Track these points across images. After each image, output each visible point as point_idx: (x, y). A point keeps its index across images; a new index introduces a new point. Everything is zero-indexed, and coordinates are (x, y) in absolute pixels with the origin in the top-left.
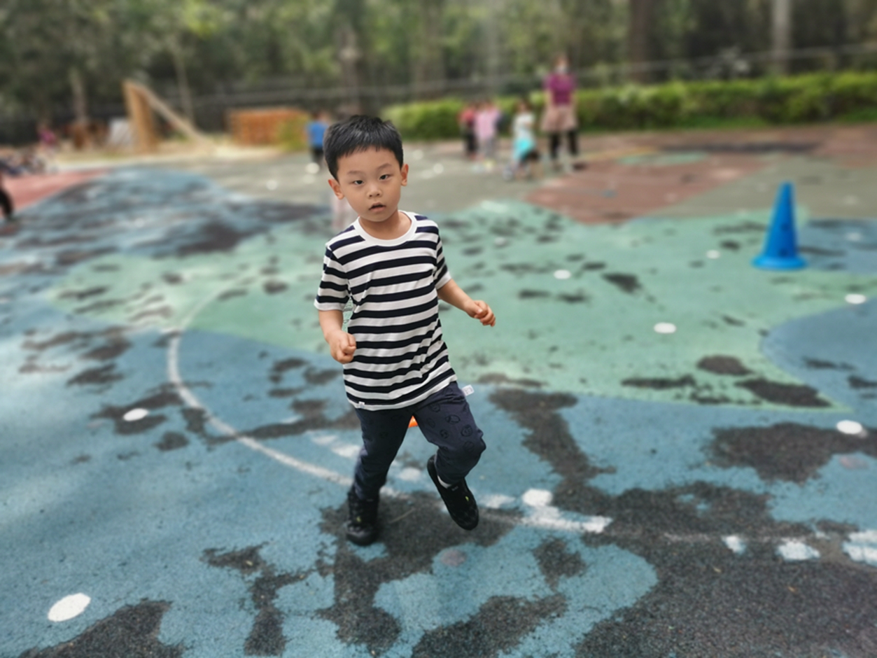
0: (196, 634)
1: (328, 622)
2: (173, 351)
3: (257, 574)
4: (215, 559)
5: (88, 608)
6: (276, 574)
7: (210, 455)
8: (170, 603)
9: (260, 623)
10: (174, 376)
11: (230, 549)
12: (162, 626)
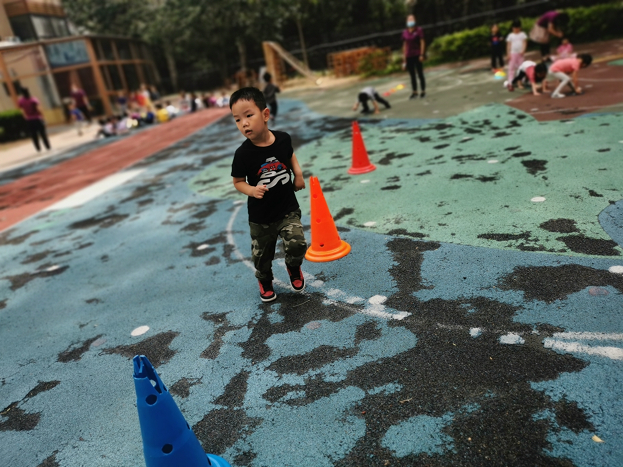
0: (184, 347)
1: (240, 348)
2: (234, 214)
3: (221, 325)
4: (206, 317)
5: (147, 332)
6: (229, 325)
7: (227, 268)
8: (180, 333)
9: (212, 346)
10: (229, 228)
11: (215, 313)
12: (172, 342)
